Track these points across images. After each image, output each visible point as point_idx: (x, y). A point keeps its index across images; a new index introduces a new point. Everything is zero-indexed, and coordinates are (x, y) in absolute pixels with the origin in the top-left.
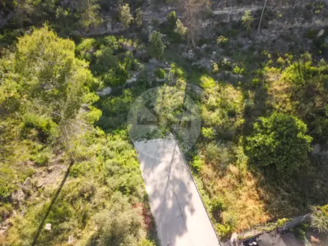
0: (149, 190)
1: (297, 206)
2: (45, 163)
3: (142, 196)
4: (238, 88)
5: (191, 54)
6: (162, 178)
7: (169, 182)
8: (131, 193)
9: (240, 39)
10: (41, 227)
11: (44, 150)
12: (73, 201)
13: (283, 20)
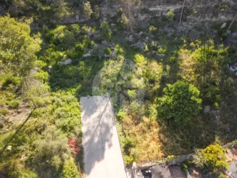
0: (84, 129)
1: (186, 148)
2: (16, 107)
3: (78, 133)
4: (160, 63)
5: (131, 38)
6: (94, 122)
7: (99, 125)
8: (70, 131)
9: (166, 29)
10: (5, 148)
11: (17, 98)
12: (29, 133)
13: (197, 15)
